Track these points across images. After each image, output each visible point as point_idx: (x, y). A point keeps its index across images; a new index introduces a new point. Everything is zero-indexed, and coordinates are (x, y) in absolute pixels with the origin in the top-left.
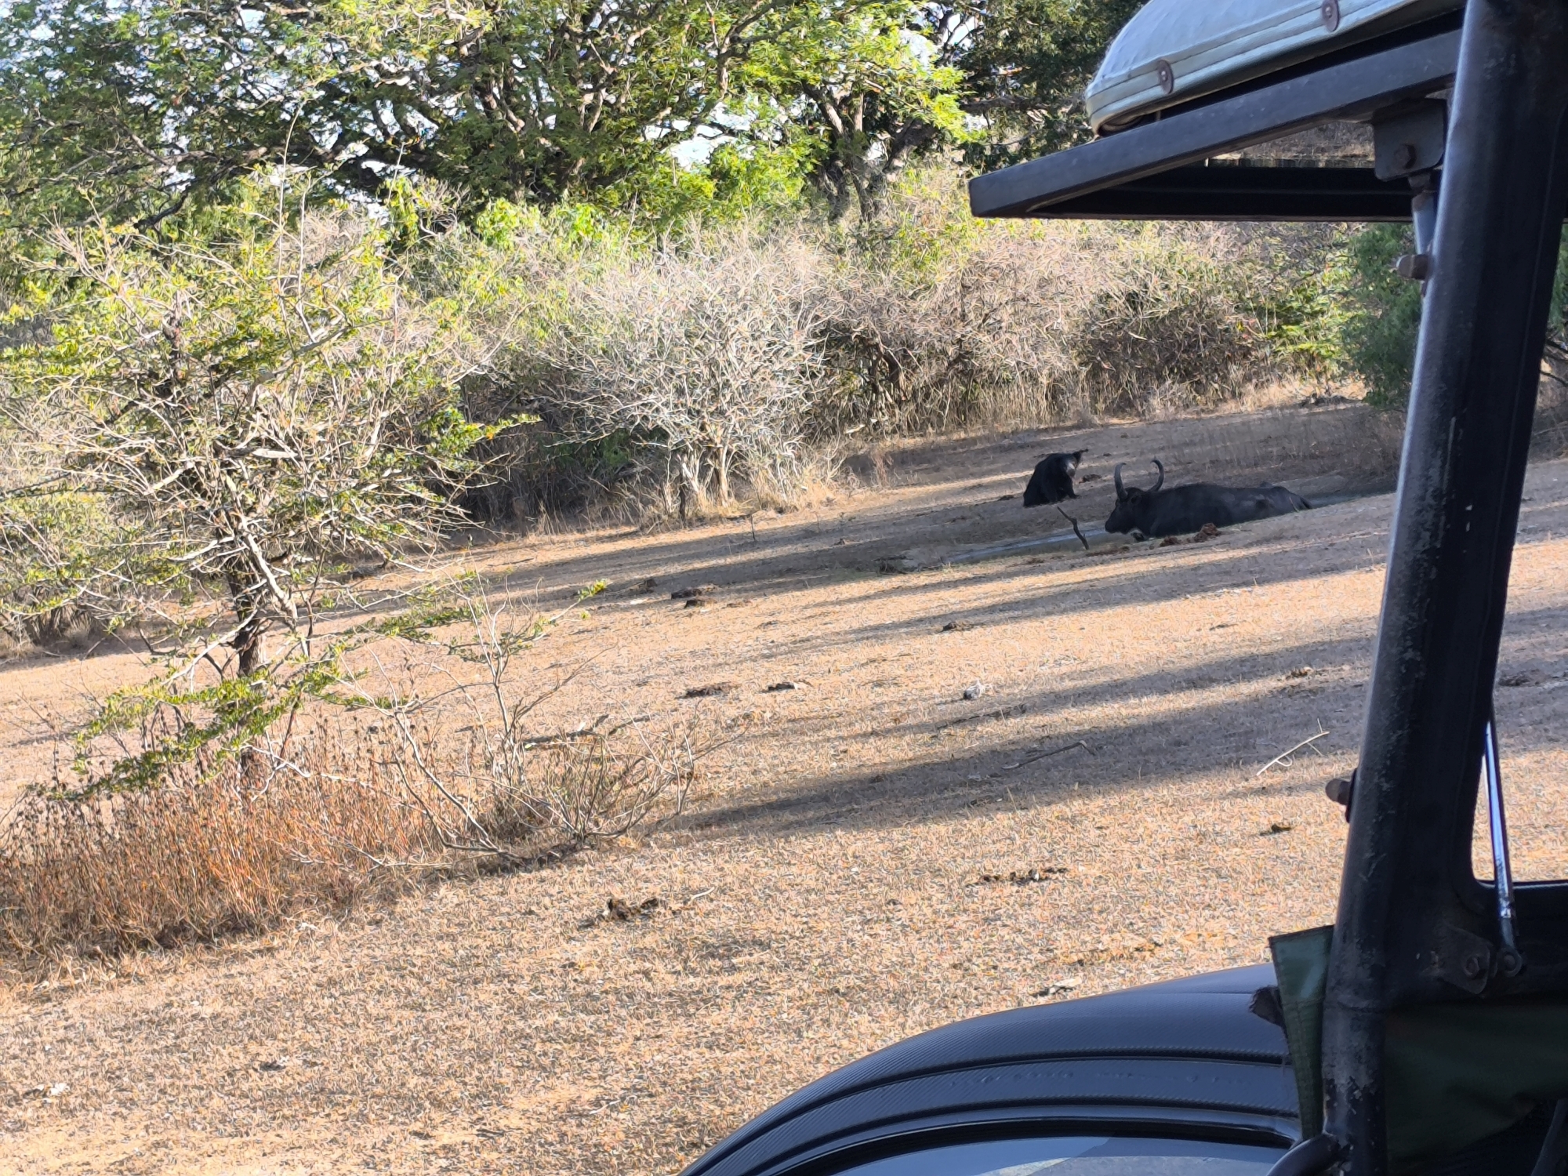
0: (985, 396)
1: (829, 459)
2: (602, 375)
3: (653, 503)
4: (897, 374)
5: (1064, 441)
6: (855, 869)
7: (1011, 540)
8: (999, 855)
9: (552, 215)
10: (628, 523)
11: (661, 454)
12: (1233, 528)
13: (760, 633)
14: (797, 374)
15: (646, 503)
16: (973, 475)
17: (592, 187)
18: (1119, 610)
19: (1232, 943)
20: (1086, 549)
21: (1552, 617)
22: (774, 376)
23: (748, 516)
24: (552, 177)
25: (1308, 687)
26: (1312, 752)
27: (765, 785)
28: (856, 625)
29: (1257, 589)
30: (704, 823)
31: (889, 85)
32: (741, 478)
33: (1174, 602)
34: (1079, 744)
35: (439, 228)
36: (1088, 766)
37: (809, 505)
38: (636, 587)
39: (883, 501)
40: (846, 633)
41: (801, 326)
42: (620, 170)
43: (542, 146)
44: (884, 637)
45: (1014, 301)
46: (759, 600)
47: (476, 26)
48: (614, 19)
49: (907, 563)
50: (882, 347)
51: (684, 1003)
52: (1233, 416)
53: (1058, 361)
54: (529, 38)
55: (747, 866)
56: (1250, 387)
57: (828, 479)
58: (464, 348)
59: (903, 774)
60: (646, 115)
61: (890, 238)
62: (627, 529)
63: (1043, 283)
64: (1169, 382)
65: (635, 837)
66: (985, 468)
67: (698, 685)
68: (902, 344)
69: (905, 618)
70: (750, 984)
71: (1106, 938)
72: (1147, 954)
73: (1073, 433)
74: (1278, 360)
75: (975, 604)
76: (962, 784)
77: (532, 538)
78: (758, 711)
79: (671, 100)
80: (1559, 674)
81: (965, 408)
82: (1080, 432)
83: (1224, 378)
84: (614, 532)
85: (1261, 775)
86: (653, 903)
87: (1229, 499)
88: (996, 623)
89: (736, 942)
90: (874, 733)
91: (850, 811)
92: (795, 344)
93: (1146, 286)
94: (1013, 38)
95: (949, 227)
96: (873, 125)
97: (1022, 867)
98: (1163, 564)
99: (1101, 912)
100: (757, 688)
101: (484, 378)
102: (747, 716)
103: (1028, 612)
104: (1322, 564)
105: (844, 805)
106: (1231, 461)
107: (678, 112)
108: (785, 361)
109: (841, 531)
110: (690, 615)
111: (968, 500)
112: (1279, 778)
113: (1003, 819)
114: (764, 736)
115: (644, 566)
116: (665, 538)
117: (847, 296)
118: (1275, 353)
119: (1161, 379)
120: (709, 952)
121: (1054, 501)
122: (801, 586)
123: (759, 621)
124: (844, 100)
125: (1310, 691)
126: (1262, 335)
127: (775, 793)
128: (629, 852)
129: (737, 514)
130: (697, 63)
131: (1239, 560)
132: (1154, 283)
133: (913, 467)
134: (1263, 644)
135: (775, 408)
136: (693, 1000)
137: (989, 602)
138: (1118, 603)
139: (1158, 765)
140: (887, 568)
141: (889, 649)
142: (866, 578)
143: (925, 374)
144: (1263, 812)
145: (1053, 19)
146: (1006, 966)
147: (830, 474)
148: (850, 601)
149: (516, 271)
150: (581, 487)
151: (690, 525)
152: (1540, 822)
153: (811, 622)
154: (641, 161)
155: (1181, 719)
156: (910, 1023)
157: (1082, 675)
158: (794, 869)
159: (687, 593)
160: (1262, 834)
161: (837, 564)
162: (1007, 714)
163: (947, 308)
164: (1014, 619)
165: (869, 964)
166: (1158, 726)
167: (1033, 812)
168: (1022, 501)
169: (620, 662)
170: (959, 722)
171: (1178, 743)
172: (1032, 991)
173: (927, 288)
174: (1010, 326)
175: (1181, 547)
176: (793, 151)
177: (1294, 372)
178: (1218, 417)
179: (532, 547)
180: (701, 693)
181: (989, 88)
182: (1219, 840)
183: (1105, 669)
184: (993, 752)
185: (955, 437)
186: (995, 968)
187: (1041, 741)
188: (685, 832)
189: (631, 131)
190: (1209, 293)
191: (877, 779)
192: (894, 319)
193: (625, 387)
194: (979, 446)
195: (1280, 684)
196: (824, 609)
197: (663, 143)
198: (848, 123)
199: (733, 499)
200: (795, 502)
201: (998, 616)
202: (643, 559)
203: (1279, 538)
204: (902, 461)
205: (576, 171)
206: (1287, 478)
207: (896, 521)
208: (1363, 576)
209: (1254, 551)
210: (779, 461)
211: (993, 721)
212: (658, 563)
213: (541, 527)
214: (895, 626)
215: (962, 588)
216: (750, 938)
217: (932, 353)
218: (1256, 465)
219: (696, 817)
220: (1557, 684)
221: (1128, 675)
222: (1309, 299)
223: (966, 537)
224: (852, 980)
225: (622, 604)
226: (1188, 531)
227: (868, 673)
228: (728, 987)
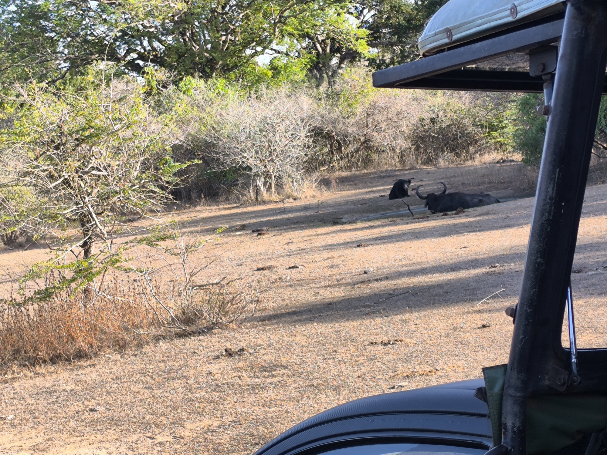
0: (375, 157)
1: (314, 180)
2: (227, 145)
3: (246, 195)
4: (341, 147)
5: (405, 175)
6: (321, 338)
7: (384, 212)
8: (377, 334)
9: (209, 83)
10: (236, 203)
11: (249, 176)
12: (470, 210)
13: (286, 246)
14: (302, 146)
15: (242, 196)
16: (370, 187)
17: (224, 72)
18: (425, 240)
19: (466, 370)
20: (413, 216)
21: (592, 246)
22: (293, 147)
23: (282, 201)
24: (209, 68)
25: (497, 272)
26: (499, 297)
27: (287, 305)
28: (323, 244)
29: (479, 233)
30: (263, 319)
31: (340, 35)
32: (280, 186)
33: (446, 238)
34: (408, 292)
35: (165, 87)
36: (412, 301)
37: (306, 197)
38: (238, 228)
39: (334, 196)
40: (319, 247)
41: (304, 128)
42: (235, 66)
43: (205, 56)
44: (334, 249)
45: (387, 120)
46: (286, 234)
47: (181, 9)
48: (234, 7)
49: (343, 220)
50: (335, 137)
51: (253, 389)
52: (470, 166)
53: (403, 143)
54: (202, 14)
55: (279, 336)
56: (477, 155)
57: (313, 187)
58: (173, 134)
59: (341, 302)
60: (246, 44)
61: (340, 94)
62: (235, 205)
63: (398, 113)
64: (446, 152)
65: (236, 324)
66: (374, 184)
67: (261, 266)
68: (343, 135)
69: (342, 242)
70: (279, 382)
71: (417, 367)
72: (433, 373)
73: (409, 172)
74: (488, 145)
75: (369, 237)
76: (363, 306)
77: (198, 208)
78: (284, 277)
79: (255, 39)
80: (595, 269)
81: (367, 161)
82: (411, 171)
83: (467, 152)
84: (230, 206)
85: (479, 305)
86: (242, 350)
87: (468, 199)
88: (378, 244)
89: (274, 366)
90: (329, 286)
91: (319, 316)
92: (302, 135)
93: (438, 116)
94: (388, 18)
95: (362, 91)
96: (334, 51)
97: (385, 339)
98: (442, 223)
99: (415, 357)
100: (284, 267)
101: (181, 145)
102: (280, 278)
103: (390, 240)
104: (504, 224)
105: (317, 313)
106: (470, 184)
107: (258, 44)
108: (298, 142)
109: (318, 207)
110: (259, 239)
111: (367, 196)
112: (485, 307)
113: (378, 320)
114: (287, 286)
115: (242, 220)
116: (250, 209)
117: (322, 117)
118: (487, 142)
119: (443, 151)
120: (264, 369)
121: (401, 198)
122: (302, 228)
123: (285, 242)
124: (323, 41)
125: (498, 273)
126: (482, 135)
127: (291, 308)
128: (234, 330)
129: (278, 200)
130: (266, 25)
131: (472, 222)
132: (441, 114)
133: (346, 183)
134: (480, 254)
135: (293, 160)
136: (257, 388)
137: (375, 236)
138: (424, 238)
139: (439, 301)
140: (336, 222)
141: (336, 253)
142: (327, 226)
143: (352, 148)
144: (479, 320)
145: (404, 11)
146: (379, 377)
147: (314, 185)
148: (321, 235)
149: (194, 104)
150: (218, 188)
151: (260, 204)
152: (586, 326)
153: (306, 243)
154: (244, 63)
155: (448, 283)
156: (341, 398)
157: (410, 265)
158: (297, 338)
159: (258, 230)
160: (479, 328)
161: (316, 220)
162: (381, 280)
163: (361, 122)
164: (385, 243)
165: (326, 375)
166: (439, 286)
167: (390, 318)
168: (388, 197)
169: (231, 256)
170: (362, 282)
171: (447, 292)
172: (388, 387)
173: (353, 114)
174: (385, 130)
175: (449, 216)
176: (303, 60)
177: (494, 150)
178: (465, 167)
179: (198, 211)
180: (263, 269)
181: (379, 37)
182: (462, 330)
183: (419, 263)
184: (375, 294)
185: (363, 172)
186: (374, 378)
187: (394, 290)
188: (255, 323)
189: (240, 51)
190: (462, 118)
191: (330, 304)
192: (340, 126)
193: (236, 150)
194: (372, 176)
195: (487, 270)
196: (311, 238)
197: (252, 56)
198: (324, 50)
199: (276, 194)
200: (300, 196)
201: (378, 242)
202: (241, 216)
203: (487, 214)
204: (342, 181)
205: (218, 66)
206: (491, 191)
207: (339, 204)
208: (520, 230)
209: (478, 218)
210: (295, 180)
211: (376, 282)
212: (246, 219)
213: (202, 203)
214: (339, 245)
215: (364, 231)
216: (280, 364)
217: (356, 140)
218: (479, 185)
219: (260, 317)
220: (594, 272)
221: (428, 265)
222: (501, 122)
223: (367, 211)
224: (319, 381)
225: (233, 234)
226: (452, 210)
227: (326, 263)
228: (271, 383)
